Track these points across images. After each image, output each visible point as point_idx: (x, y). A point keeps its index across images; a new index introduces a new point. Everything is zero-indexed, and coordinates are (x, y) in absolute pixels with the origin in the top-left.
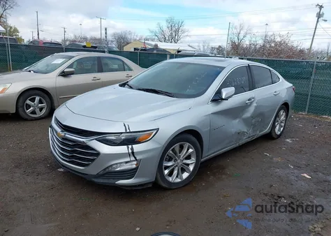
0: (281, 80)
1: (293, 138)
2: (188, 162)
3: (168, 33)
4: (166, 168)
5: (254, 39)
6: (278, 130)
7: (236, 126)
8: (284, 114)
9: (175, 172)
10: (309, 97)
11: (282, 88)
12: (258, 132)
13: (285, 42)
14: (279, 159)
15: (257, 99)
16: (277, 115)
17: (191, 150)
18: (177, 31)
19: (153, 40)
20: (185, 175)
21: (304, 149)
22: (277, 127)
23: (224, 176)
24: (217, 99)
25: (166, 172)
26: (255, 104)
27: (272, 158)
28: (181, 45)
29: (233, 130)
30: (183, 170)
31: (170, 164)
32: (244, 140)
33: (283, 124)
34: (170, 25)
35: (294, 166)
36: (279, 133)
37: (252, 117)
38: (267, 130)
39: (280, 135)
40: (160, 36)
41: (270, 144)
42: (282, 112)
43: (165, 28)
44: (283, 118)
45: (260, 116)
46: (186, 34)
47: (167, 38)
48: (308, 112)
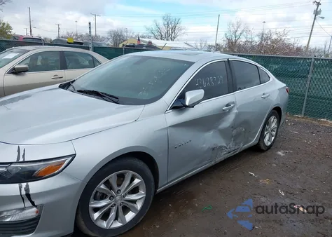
0: (271, 79)
1: (287, 149)
2: (133, 197)
3: (164, 30)
4: (96, 210)
5: (249, 36)
6: (267, 141)
7: (209, 139)
8: (276, 120)
9: (113, 214)
10: (306, 98)
11: (273, 89)
12: (242, 145)
13: (281, 39)
14: (267, 182)
15: (238, 104)
16: (267, 123)
17: (137, 181)
18: (174, 29)
19: (149, 37)
20: (130, 216)
21: (299, 166)
22: (267, 137)
23: (189, 212)
24: (179, 105)
25: (96, 215)
26: (235, 111)
27: (257, 180)
28: (178, 42)
29: (206, 146)
30: (126, 210)
31: (103, 203)
32: (222, 156)
33: (274, 133)
34: (166, 23)
35: (286, 192)
36: (269, 143)
37: (233, 127)
38: (254, 141)
39: (271, 146)
40: (156, 34)
41: (257, 159)
42: (272, 119)
43: (161, 25)
44: (274, 125)
45: (243, 124)
46: (183, 31)
47: (164, 36)
48: (305, 114)
